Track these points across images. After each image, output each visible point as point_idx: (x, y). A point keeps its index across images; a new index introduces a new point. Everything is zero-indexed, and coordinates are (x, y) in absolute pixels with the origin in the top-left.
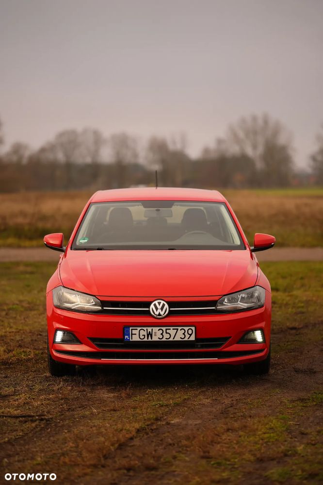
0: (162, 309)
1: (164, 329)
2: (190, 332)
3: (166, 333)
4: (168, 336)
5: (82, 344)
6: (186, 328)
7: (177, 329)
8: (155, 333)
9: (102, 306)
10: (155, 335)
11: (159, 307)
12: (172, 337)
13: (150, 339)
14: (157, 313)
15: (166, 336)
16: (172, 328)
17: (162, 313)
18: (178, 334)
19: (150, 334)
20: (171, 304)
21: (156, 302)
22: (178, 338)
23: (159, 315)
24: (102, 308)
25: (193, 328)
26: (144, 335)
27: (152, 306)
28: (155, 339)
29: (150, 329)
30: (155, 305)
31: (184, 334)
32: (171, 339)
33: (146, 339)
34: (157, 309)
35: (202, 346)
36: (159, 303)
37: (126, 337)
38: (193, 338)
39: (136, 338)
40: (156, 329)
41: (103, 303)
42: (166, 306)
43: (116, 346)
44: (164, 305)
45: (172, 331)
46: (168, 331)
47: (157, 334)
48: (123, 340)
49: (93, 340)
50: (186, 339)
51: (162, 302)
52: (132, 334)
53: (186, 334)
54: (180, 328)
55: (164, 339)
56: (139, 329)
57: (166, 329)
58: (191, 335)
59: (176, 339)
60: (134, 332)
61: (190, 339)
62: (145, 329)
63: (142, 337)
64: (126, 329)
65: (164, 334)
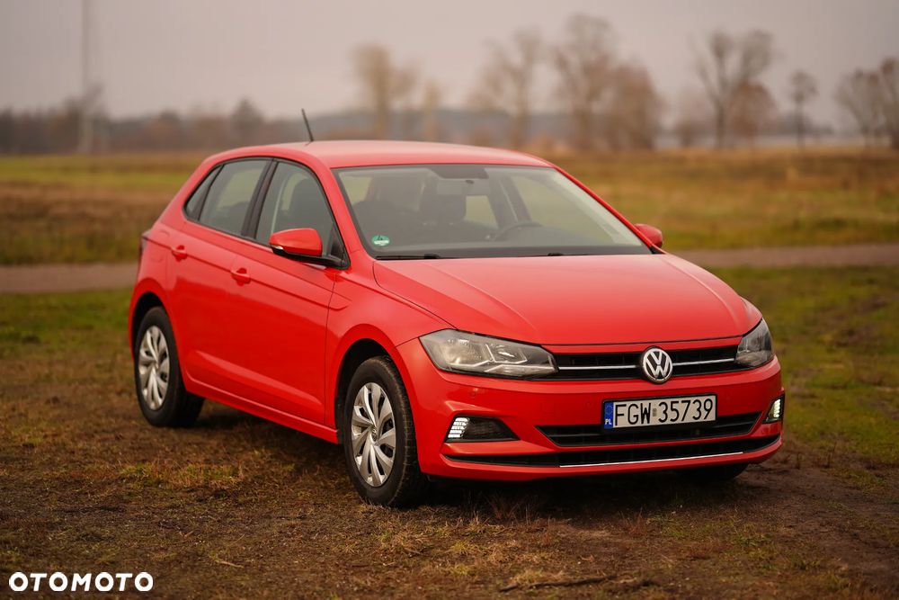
0: (663, 365)
1: (668, 401)
2: (708, 405)
3: (672, 409)
4: (672, 415)
5: (518, 439)
6: (702, 399)
7: (689, 402)
8: (655, 410)
9: (556, 364)
10: (655, 414)
11: (658, 362)
12: (681, 417)
13: (645, 424)
14: (656, 374)
16: (680, 400)
17: (664, 373)
18: (693, 411)
19: (646, 414)
20: (675, 356)
21: (651, 352)
22: (689, 419)
23: (660, 376)
24: (556, 367)
25: (713, 398)
26: (637, 416)
28: (654, 421)
29: (646, 404)
30: (650, 358)
31: (698, 410)
32: (679, 421)
33: (639, 424)
34: (655, 366)
35: (730, 430)
36: (657, 354)
37: (607, 421)
38: (712, 417)
39: (622, 423)
40: (655, 403)
42: (668, 359)
43: (578, 441)
44: (664, 357)
45: (681, 406)
46: (675, 406)
47: (659, 412)
48: (599, 427)
49: (545, 429)
50: (701, 419)
51: (661, 352)
52: (617, 415)
53: (702, 409)
54: (692, 399)
55: (668, 422)
56: (628, 404)
57: (672, 403)
58: (709, 411)
59: (685, 421)
60: (620, 410)
61: (708, 419)
62: (638, 403)
63: (633, 420)
64: (608, 406)
65: (669, 411)
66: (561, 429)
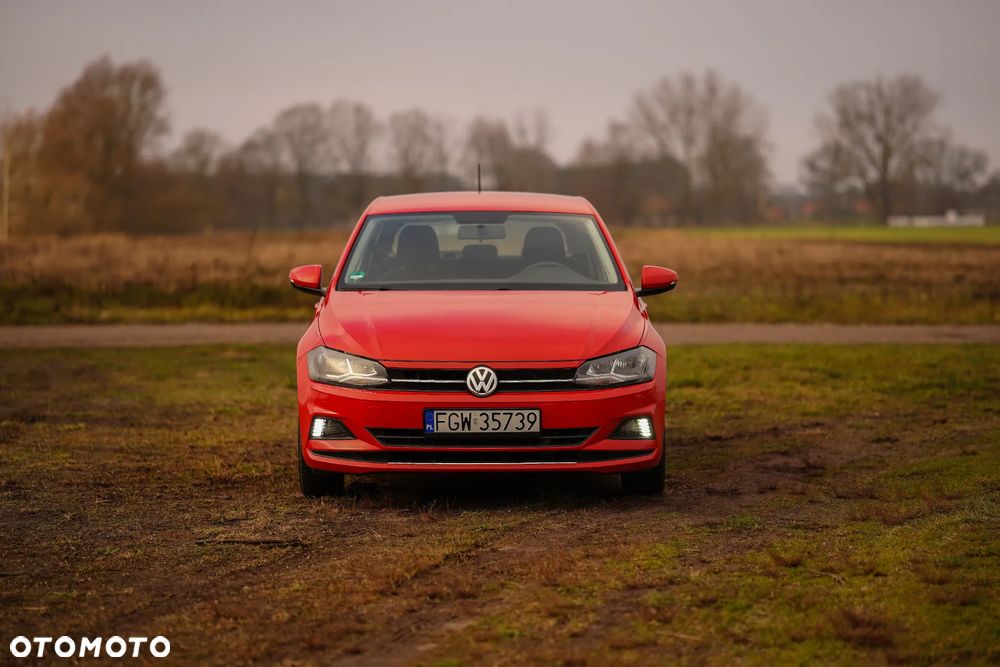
0: (486, 381)
1: (490, 413)
2: (532, 418)
3: (494, 420)
4: (496, 425)
5: (356, 438)
6: (526, 413)
7: (511, 414)
8: (475, 420)
9: (389, 378)
10: (475, 423)
11: (482, 378)
12: (503, 427)
13: (466, 430)
14: (478, 388)
15: (493, 425)
16: (502, 412)
17: (486, 388)
18: (513, 422)
19: (466, 422)
20: (500, 374)
21: (477, 370)
22: (511, 429)
23: (482, 390)
24: (389, 379)
25: (537, 412)
26: (458, 424)
27: (470, 376)
28: (475, 429)
29: (466, 414)
30: (475, 375)
31: (521, 421)
32: (501, 430)
33: (460, 430)
34: (478, 381)
35: (553, 442)
36: (482, 372)
37: (428, 426)
38: (536, 428)
39: (443, 428)
40: (476, 414)
41: (391, 372)
42: (493, 376)
43: (413, 442)
44: (489, 375)
45: (502, 417)
46: (496, 417)
47: (479, 422)
48: (422, 432)
49: (375, 431)
50: (525, 430)
51: (487, 370)
52: (438, 422)
53: (525, 421)
54: (515, 412)
55: (489, 430)
56: (449, 413)
57: (493, 414)
58: (533, 423)
59: (507, 431)
60: (441, 418)
61: (532, 430)
62: (459, 413)
63: (454, 426)
64: (428, 413)
65: (490, 421)
66: (388, 432)
